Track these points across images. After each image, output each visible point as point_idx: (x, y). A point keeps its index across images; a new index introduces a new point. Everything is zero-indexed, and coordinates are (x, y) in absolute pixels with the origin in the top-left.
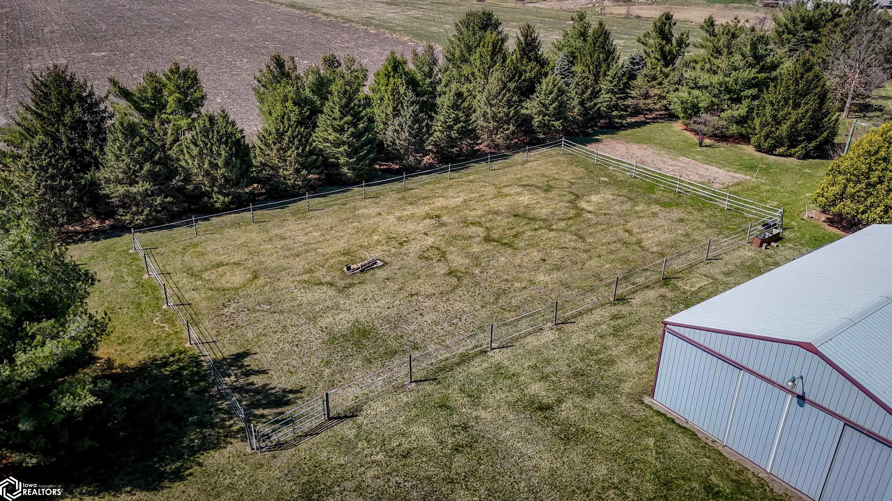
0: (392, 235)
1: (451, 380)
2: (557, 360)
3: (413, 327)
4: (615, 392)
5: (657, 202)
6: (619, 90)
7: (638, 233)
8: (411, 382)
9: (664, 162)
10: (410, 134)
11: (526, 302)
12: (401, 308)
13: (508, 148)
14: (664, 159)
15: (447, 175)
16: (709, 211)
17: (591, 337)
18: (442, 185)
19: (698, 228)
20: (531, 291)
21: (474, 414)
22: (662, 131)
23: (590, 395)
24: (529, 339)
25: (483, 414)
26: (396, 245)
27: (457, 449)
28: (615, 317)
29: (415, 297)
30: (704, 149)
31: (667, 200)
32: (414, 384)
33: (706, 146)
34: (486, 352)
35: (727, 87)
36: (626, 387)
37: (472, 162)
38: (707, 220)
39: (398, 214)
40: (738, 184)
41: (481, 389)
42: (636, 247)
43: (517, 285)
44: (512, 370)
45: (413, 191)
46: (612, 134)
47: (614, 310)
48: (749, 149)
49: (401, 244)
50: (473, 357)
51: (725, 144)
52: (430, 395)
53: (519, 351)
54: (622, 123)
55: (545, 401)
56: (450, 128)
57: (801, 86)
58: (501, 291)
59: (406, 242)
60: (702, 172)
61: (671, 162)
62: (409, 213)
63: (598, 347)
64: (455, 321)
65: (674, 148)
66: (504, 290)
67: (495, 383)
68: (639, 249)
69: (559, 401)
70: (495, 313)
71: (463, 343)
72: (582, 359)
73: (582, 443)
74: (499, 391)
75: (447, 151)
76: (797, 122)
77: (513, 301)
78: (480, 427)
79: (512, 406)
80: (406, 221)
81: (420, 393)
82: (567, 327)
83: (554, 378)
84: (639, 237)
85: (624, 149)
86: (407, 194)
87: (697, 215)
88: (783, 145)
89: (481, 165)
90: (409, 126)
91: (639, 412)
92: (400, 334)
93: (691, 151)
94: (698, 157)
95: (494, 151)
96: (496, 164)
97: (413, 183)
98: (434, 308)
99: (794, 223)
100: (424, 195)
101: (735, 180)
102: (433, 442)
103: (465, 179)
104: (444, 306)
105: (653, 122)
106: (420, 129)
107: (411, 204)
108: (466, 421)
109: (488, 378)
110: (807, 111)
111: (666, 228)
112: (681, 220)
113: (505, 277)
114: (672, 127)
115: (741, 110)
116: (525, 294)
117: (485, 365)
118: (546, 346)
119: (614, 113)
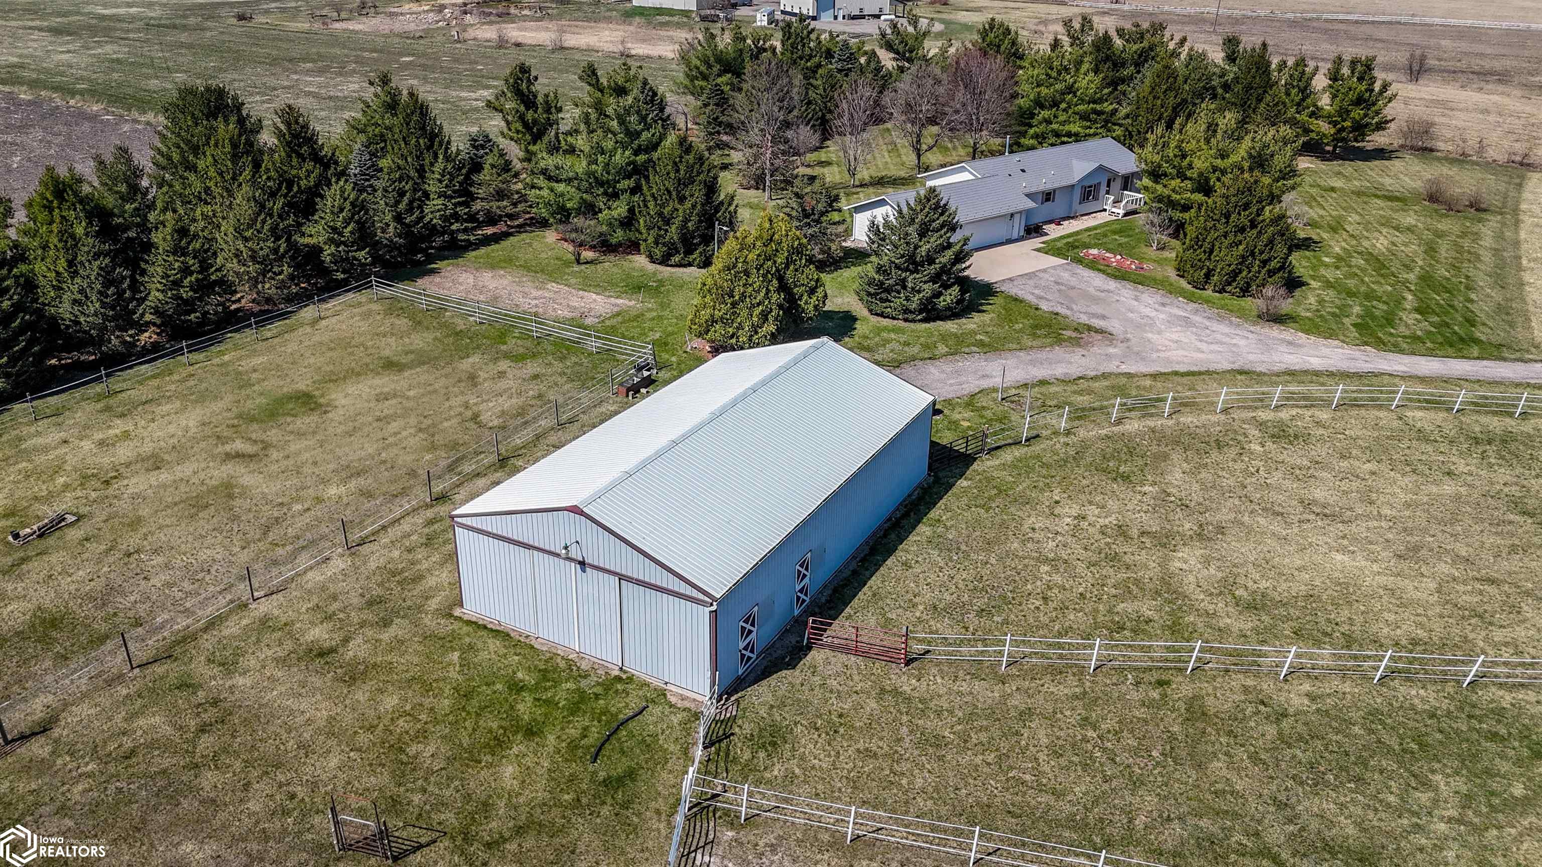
0: (89, 472)
1: (194, 652)
2: (348, 593)
3: (132, 598)
4: (420, 612)
5: (506, 356)
6: (454, 192)
7: (476, 404)
8: (132, 668)
9: (525, 295)
10: (104, 305)
11: (309, 527)
12: (112, 576)
13: (289, 300)
14: (527, 290)
15: (183, 359)
16: (573, 359)
17: (396, 554)
18: (176, 377)
19: (556, 384)
20: (317, 511)
21: (229, 683)
22: (530, 245)
23: (386, 623)
24: (310, 575)
25: (240, 681)
26: (98, 485)
27: (203, 729)
28: (430, 522)
29: (136, 556)
30: (583, 267)
31: (521, 350)
32: (137, 671)
33: (587, 263)
34: (246, 606)
35: (596, 178)
36: (433, 604)
37: (230, 332)
38: (569, 371)
39: (99, 436)
40: (618, 314)
41: (238, 653)
42: (472, 425)
43: (297, 507)
44: (283, 620)
45: (123, 395)
46: (456, 257)
47: (429, 514)
48: (640, 261)
49: (107, 483)
50: (228, 615)
51: (611, 257)
52: (161, 678)
53: (294, 593)
54: (468, 240)
55: (327, 645)
56: (177, 284)
57: (682, 172)
58: (273, 521)
59: (116, 477)
60: (575, 302)
61: (535, 293)
62: (117, 431)
63: (403, 565)
64: (200, 576)
65: (542, 271)
66: (277, 519)
67: (258, 641)
68: (475, 426)
69: (346, 640)
70: (262, 552)
71: (213, 601)
72: (381, 584)
73: (371, 680)
74: (265, 649)
75: (180, 320)
76: (686, 221)
77: (290, 530)
78: (238, 695)
79: (282, 662)
80: (113, 445)
81: (148, 678)
82: (365, 549)
83: (341, 616)
84: (475, 408)
85: (471, 281)
86: (112, 401)
87: (558, 366)
88: (678, 252)
89: (244, 335)
90: (100, 292)
91: (445, 627)
92: (112, 611)
93: (565, 273)
94: (573, 281)
95: (266, 307)
96: (269, 330)
97: (124, 380)
98: (167, 566)
99: (674, 359)
100: (144, 398)
101: (616, 309)
102: (168, 730)
103: (216, 361)
104: (182, 560)
105: (519, 232)
106: (120, 294)
107: (122, 415)
108: (215, 695)
109: (249, 637)
110: (694, 206)
111: (514, 390)
112: (536, 377)
113: (280, 500)
114: (544, 237)
115: (620, 209)
116: (307, 518)
117: (244, 622)
118: (333, 579)
119: (454, 227)
